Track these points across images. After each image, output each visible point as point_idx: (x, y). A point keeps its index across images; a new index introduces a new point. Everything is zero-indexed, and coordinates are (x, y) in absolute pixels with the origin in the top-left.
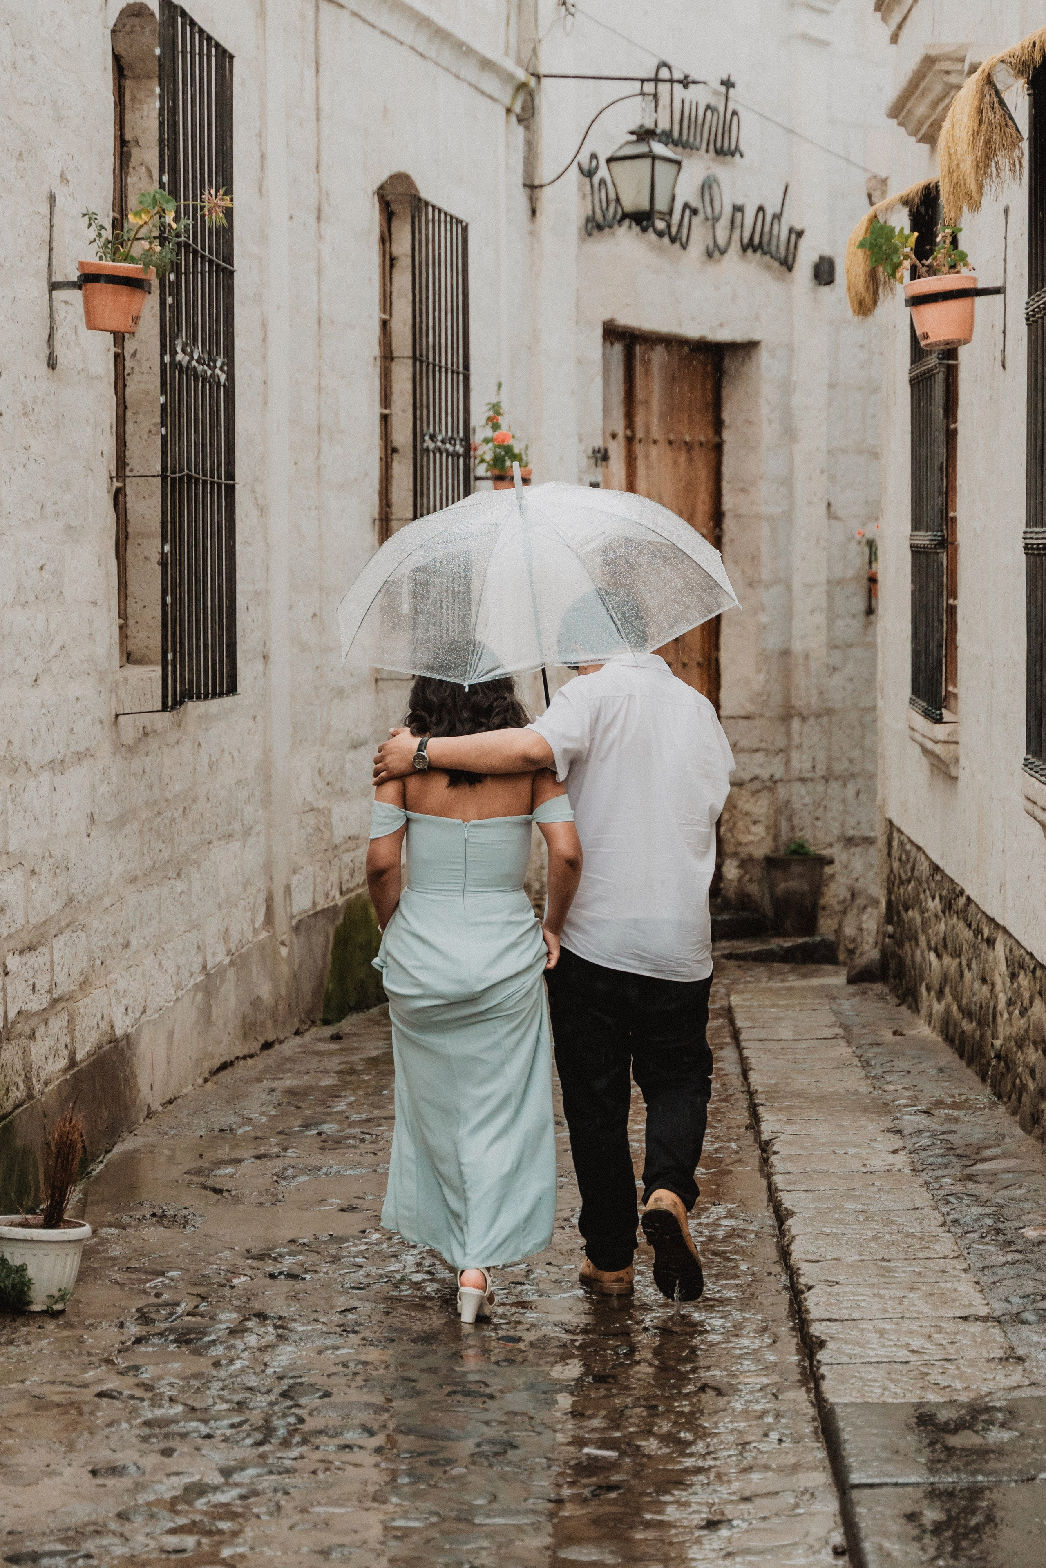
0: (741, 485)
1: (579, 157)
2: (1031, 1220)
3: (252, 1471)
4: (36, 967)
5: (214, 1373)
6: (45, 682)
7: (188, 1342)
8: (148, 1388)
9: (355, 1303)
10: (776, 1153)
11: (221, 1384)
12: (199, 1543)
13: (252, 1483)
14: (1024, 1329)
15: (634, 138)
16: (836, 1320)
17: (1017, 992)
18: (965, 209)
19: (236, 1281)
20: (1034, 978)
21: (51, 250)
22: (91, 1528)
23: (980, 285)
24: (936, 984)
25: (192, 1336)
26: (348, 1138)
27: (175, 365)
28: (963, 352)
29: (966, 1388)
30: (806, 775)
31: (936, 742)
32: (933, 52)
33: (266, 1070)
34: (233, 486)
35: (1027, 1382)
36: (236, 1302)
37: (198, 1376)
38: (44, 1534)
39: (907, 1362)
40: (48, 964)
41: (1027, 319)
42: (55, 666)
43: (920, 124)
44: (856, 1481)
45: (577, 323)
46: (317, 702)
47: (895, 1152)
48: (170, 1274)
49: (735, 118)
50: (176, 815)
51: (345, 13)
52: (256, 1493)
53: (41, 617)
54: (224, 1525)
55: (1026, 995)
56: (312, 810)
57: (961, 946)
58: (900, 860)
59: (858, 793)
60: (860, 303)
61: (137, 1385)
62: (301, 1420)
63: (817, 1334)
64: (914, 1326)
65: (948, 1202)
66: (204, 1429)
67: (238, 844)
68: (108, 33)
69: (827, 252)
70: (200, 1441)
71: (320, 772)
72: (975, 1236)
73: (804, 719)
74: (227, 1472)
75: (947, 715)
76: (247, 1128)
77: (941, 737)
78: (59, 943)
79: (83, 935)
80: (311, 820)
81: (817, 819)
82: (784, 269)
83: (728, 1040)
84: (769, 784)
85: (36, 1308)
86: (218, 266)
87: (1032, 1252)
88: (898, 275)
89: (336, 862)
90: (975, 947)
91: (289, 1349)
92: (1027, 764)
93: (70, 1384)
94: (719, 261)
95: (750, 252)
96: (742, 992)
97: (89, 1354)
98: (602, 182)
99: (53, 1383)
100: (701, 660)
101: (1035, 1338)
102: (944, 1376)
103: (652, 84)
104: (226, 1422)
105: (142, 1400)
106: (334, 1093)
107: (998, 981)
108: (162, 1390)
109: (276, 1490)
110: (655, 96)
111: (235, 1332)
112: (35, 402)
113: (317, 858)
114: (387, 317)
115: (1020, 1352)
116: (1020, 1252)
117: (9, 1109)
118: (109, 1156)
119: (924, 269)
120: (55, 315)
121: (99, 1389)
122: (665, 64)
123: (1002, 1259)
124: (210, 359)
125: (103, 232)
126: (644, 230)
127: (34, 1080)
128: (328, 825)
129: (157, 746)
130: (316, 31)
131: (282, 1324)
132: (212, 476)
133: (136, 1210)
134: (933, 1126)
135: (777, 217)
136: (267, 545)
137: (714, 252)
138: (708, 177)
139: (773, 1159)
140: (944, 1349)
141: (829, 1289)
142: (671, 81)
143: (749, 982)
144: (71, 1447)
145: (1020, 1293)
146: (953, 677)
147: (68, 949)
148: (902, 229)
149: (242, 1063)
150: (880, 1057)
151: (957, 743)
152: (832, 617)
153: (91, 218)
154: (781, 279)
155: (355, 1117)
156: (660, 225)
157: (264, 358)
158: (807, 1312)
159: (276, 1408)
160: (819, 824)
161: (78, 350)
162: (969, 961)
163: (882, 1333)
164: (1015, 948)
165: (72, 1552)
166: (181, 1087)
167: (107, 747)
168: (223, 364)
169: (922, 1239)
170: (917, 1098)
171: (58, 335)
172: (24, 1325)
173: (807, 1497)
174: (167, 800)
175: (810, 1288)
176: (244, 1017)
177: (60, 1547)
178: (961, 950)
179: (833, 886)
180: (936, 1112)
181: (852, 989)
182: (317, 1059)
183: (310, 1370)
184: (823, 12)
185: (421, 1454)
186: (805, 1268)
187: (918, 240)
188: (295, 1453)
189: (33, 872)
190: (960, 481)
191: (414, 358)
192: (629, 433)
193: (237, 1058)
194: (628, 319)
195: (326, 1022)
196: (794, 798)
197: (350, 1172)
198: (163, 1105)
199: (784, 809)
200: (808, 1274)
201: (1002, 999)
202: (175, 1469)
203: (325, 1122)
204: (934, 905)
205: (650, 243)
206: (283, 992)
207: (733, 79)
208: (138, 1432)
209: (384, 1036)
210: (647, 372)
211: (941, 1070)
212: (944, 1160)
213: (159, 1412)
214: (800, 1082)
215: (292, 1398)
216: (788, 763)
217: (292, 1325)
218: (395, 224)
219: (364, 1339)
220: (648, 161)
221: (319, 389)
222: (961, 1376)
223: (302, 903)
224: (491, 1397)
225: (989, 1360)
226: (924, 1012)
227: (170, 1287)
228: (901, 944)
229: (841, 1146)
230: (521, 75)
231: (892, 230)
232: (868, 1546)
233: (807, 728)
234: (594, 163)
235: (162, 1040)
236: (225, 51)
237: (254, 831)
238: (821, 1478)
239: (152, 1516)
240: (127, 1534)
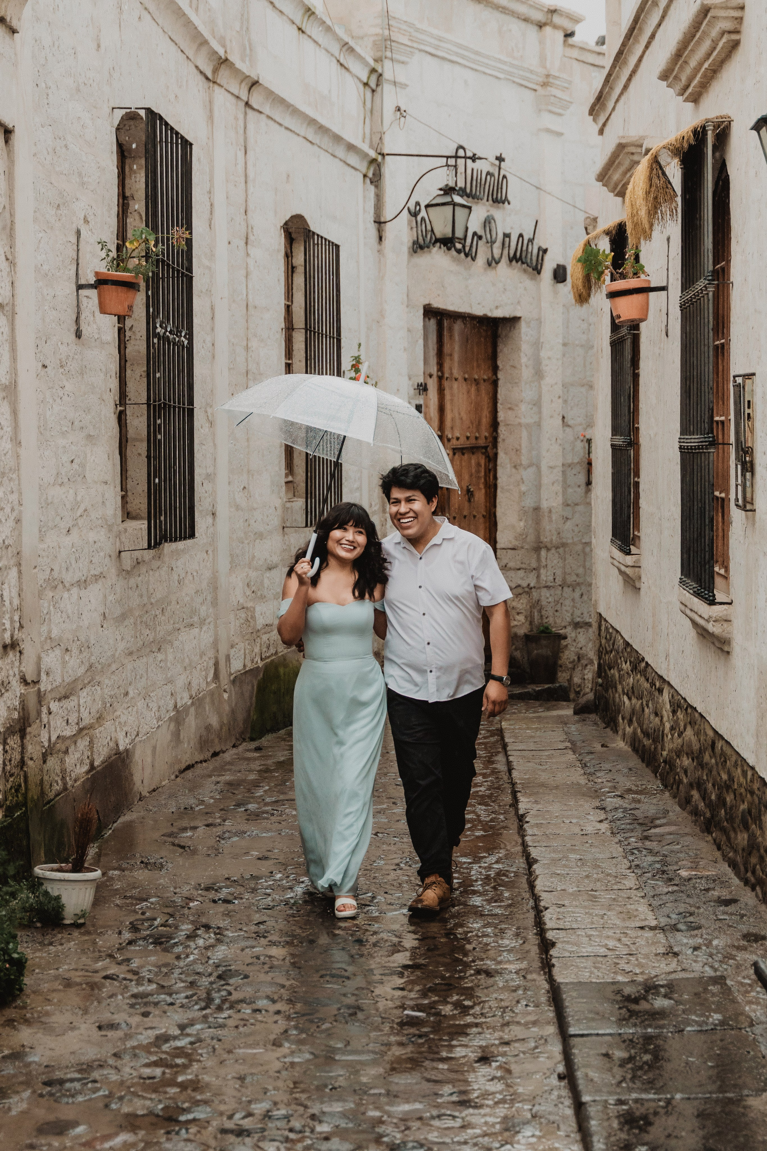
0: (509, 406)
1: (408, 205)
2: (684, 865)
3: (198, 1027)
4: (69, 708)
5: (177, 963)
6: (75, 532)
7: (161, 943)
8: (135, 973)
9: (265, 918)
10: (527, 822)
11: (180, 970)
12: (164, 1073)
13: (198, 1034)
14: (678, 934)
15: (442, 192)
16: (562, 929)
17: (676, 722)
18: (642, 238)
19: (191, 904)
20: (687, 713)
21: (78, 264)
22: (97, 1063)
23: (653, 285)
24: (627, 716)
25: (163, 940)
26: (263, 813)
27: (156, 335)
28: (643, 325)
29: (642, 973)
30: (549, 584)
31: (627, 567)
32: (624, 141)
33: (214, 770)
34: (193, 409)
35: (679, 969)
36: (191, 918)
37: (166, 965)
38: (67, 1067)
39: (605, 956)
40: (76, 706)
41: (681, 307)
42: (81, 522)
43: (616, 185)
44: (572, 1033)
45: (407, 307)
46: (246, 542)
47: (601, 821)
48: (151, 900)
49: (505, 180)
50: (157, 613)
51: (263, 117)
52: (200, 1040)
53: (71, 491)
54: (179, 1061)
55: (682, 724)
56: (243, 608)
57: (642, 692)
58: (606, 638)
59: (582, 595)
60: (580, 296)
61: (129, 971)
62: (230, 994)
63: (550, 938)
64: (610, 933)
65: (633, 854)
66: (169, 1000)
67: (197, 630)
68: (114, 130)
69: (561, 263)
70: (166, 1007)
71: (248, 585)
72: (649, 875)
73: (548, 550)
74: (182, 1027)
75: (633, 549)
76: (201, 807)
77: (630, 563)
78: (83, 694)
79: (99, 688)
80: (242, 614)
81: (557, 611)
82: (535, 272)
83: (500, 750)
84: (527, 589)
85: (67, 922)
86: (183, 273)
87: (685, 885)
88: (602, 279)
89: (258, 640)
90: (651, 693)
91: (223, 948)
92: (681, 581)
93: (87, 971)
94: (495, 268)
95: (514, 262)
96: (509, 720)
97: (100, 951)
98: (423, 219)
99: (76, 970)
100: (485, 513)
101: (685, 941)
102: (628, 965)
103: (453, 160)
104: (183, 995)
105: (131, 980)
106: (256, 784)
107: (665, 713)
108: (144, 974)
109: (212, 1039)
110: (455, 166)
111: (192, 936)
112: (67, 358)
113: (246, 637)
114: (290, 303)
115: (676, 949)
116: (677, 885)
117: (52, 797)
118: (115, 825)
119: (618, 275)
120: (81, 305)
121: (105, 974)
122: (461, 147)
123: (666, 890)
124: (178, 331)
125: (110, 253)
126: (449, 249)
127: (68, 779)
128: (253, 617)
129: (145, 570)
130: (245, 128)
131: (219, 932)
132: (179, 403)
133: (131, 859)
134: (625, 805)
135: (531, 241)
136: (215, 445)
137: (492, 263)
138: (488, 216)
139: (526, 826)
140: (629, 947)
141: (558, 910)
142: (465, 157)
143: (514, 713)
144: (86, 1011)
145: (677, 912)
146: (637, 527)
147: (89, 698)
148: (604, 251)
149: (199, 765)
150: (593, 761)
151: (640, 567)
152: (566, 486)
153: (103, 245)
154: (533, 278)
155: (268, 800)
156: (459, 246)
157: (213, 329)
158: (545, 924)
159: (214, 986)
160: (557, 614)
161: (95, 326)
162: (648, 702)
163: (589, 936)
164: (675, 694)
165: (85, 1079)
166: (161, 781)
167: (113, 571)
168: (186, 334)
169: (616, 877)
170: (615, 787)
171: (82, 317)
172: (59, 933)
173: (543, 1041)
174: (152, 604)
175: (546, 909)
176: (201, 737)
177: (77, 1076)
178: (643, 695)
179: (567, 653)
180: (626, 796)
181: (576, 718)
182: (246, 763)
183: (236, 961)
184: (560, 115)
185: (303, 1015)
186: (544, 895)
187: (614, 257)
188: (225, 1014)
189: (67, 650)
190: (641, 405)
191: (306, 329)
192: (440, 373)
193: (197, 762)
194: (438, 303)
195: (252, 739)
196: (543, 598)
197: (264, 835)
198: (149, 792)
199: (536, 605)
200: (546, 899)
201: (667, 726)
202: (150, 1025)
203: (251, 803)
204: (626, 667)
205: (452, 257)
206: (225, 722)
207: (503, 156)
208: (128, 1001)
209: (288, 748)
210: (451, 337)
211: (630, 769)
212: (631, 827)
213: (141, 989)
214: (544, 777)
215: (224, 980)
216: (538, 577)
217: (226, 933)
218: (295, 245)
219: (270, 941)
220: (451, 207)
221: (247, 348)
222: (640, 965)
223: (237, 666)
224: (348, 978)
225: (657, 955)
226: (620, 732)
227: (151, 908)
228: (607, 691)
229: (567, 818)
230: (373, 154)
231: (598, 251)
232: (579, 1074)
233: (550, 555)
234: (418, 208)
235: (149, 752)
236: (187, 141)
237: (208, 621)
238: (551, 1030)
239: (135, 1055)
240: (119, 1067)
